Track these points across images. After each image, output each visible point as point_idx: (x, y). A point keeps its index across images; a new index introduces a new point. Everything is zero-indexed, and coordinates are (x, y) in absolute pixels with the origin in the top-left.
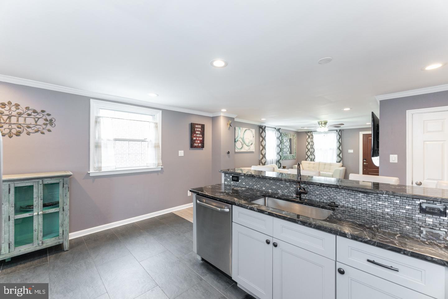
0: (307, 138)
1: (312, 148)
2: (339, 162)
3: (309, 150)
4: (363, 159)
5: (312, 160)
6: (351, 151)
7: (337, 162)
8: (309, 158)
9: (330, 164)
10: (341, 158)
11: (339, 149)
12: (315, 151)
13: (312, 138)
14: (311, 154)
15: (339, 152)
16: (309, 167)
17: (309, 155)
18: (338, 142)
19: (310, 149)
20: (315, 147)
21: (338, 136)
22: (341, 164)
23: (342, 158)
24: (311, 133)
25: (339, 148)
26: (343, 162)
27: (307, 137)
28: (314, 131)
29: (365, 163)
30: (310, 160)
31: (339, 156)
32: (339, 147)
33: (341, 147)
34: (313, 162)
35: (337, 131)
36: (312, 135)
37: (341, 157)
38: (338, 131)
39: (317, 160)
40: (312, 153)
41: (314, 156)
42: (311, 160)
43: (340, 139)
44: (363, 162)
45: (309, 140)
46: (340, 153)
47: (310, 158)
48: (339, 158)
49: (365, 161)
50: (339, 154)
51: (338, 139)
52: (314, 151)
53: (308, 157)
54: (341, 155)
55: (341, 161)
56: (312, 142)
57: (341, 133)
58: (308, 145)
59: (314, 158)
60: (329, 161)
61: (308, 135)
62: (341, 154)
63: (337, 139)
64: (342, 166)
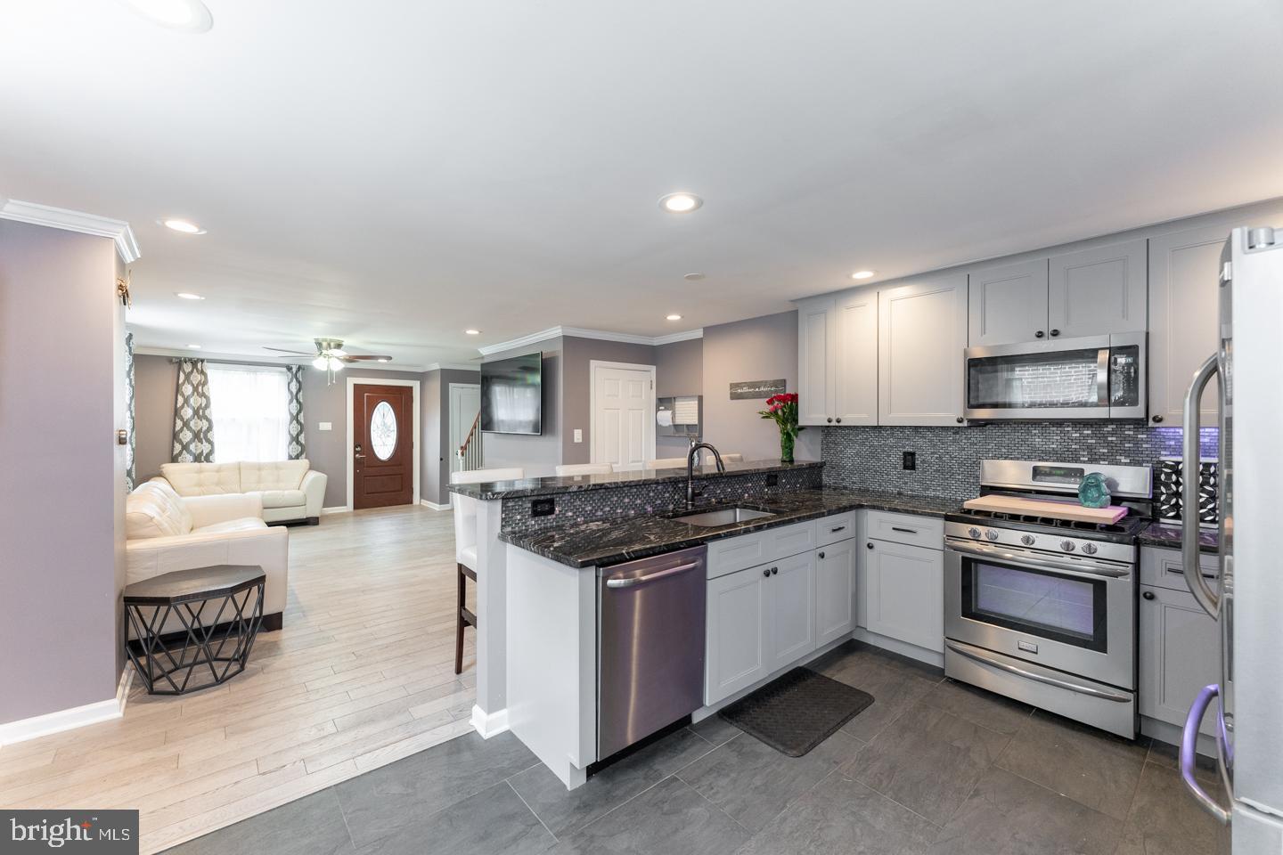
1: (199, 413)
2: (297, 457)
3: (186, 424)
4: (355, 447)
5: (203, 458)
6: (325, 426)
7: (291, 458)
8: (186, 451)
9: (276, 467)
10: (301, 445)
11: (298, 422)
12: (215, 428)
13: (203, 384)
14: (196, 439)
15: (295, 428)
17: (187, 441)
18: (295, 401)
19: (191, 420)
20: (214, 413)
21: (292, 383)
23: (304, 447)
24: (199, 365)
25: (295, 418)
26: (308, 457)
28: (210, 361)
29: (358, 455)
30: (192, 458)
31: (296, 439)
32: (297, 414)
33: (302, 414)
34: (205, 465)
35: (289, 368)
36: (202, 373)
37: (303, 442)
38: (294, 370)
39: (220, 457)
40: (202, 436)
41: (210, 442)
42: (197, 461)
43: (300, 393)
44: (356, 452)
45: (189, 389)
46: (301, 432)
47: (191, 452)
48: (295, 446)
49: (359, 449)
50: (297, 435)
51: (294, 391)
52: (210, 429)
53: (185, 447)
54: (302, 438)
55: (301, 453)
56: (203, 395)
57: (302, 374)
59: (211, 452)
60: (265, 458)
61: (184, 373)
62: (303, 435)
64: (313, 470)
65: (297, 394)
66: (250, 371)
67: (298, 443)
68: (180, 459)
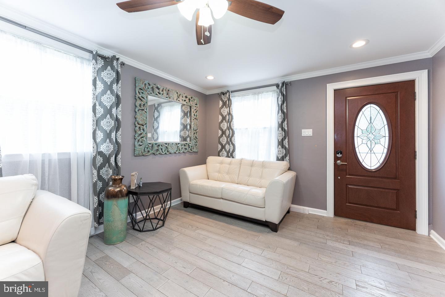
0: (220, 106)
1: (230, 128)
2: (282, 159)
3: (224, 133)
4: (336, 152)
5: (231, 155)
6: (307, 132)
7: (278, 159)
8: (223, 150)
9: (263, 165)
10: (285, 148)
11: (283, 129)
13: (229, 106)
14: (228, 143)
15: (281, 134)
16: (219, 172)
17: (224, 143)
18: (280, 111)
19: (226, 130)
20: (236, 124)
21: (280, 97)
22: (285, 164)
23: (289, 150)
24: (228, 95)
25: (281, 126)
26: (290, 159)
27: (221, 103)
29: (339, 162)
30: (225, 154)
31: (281, 143)
32: (282, 122)
33: (286, 122)
34: (230, 159)
35: (277, 86)
36: (229, 99)
37: (287, 146)
38: (281, 86)
39: (238, 155)
40: (230, 141)
41: (234, 145)
42: (228, 156)
43: (285, 104)
44: (336, 159)
45: (225, 111)
46: (285, 138)
47: (226, 150)
48: (281, 149)
49: (339, 155)
50: (283, 140)
51: (280, 103)
52: (233, 135)
53: (223, 147)
54: (286, 143)
55: (286, 155)
56: (229, 114)
57: (286, 88)
58: (222, 121)
59: (234, 150)
60: (262, 157)
61: (223, 101)
62: (287, 140)
63: (278, 105)
64: (289, 169)
65: (282, 105)
66: (255, 94)
67: (283, 146)
68: (221, 154)
